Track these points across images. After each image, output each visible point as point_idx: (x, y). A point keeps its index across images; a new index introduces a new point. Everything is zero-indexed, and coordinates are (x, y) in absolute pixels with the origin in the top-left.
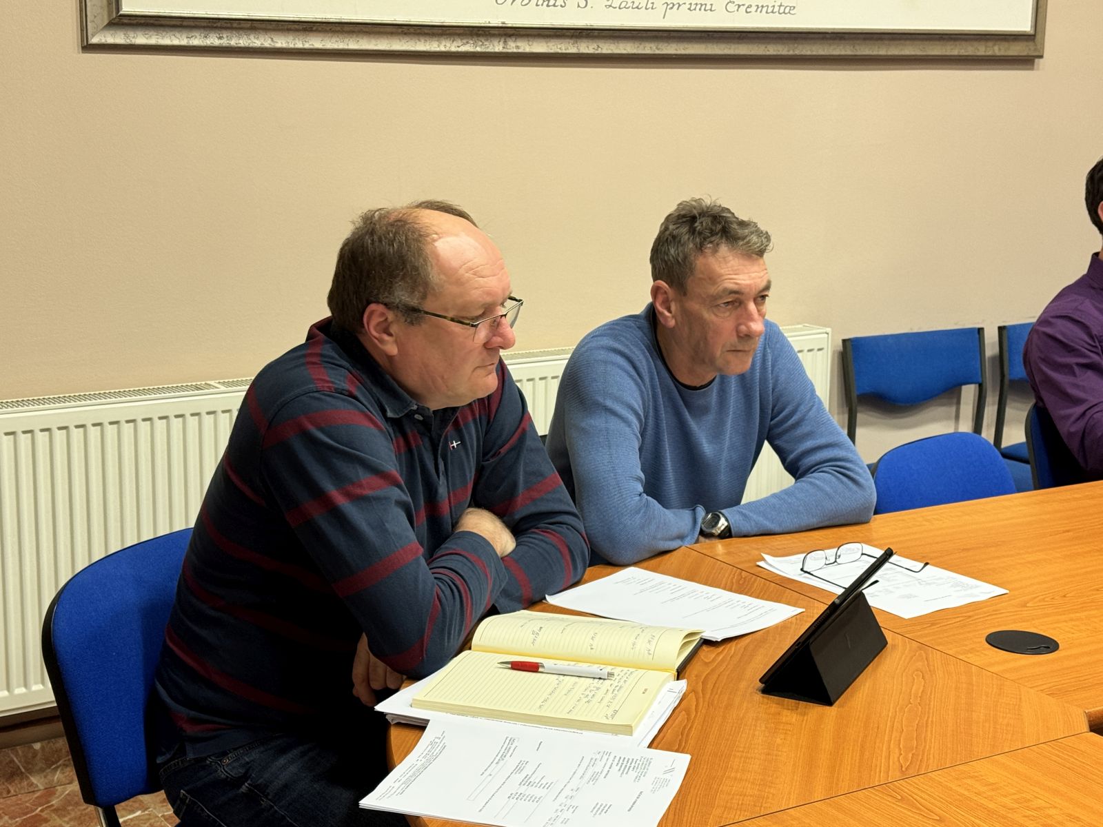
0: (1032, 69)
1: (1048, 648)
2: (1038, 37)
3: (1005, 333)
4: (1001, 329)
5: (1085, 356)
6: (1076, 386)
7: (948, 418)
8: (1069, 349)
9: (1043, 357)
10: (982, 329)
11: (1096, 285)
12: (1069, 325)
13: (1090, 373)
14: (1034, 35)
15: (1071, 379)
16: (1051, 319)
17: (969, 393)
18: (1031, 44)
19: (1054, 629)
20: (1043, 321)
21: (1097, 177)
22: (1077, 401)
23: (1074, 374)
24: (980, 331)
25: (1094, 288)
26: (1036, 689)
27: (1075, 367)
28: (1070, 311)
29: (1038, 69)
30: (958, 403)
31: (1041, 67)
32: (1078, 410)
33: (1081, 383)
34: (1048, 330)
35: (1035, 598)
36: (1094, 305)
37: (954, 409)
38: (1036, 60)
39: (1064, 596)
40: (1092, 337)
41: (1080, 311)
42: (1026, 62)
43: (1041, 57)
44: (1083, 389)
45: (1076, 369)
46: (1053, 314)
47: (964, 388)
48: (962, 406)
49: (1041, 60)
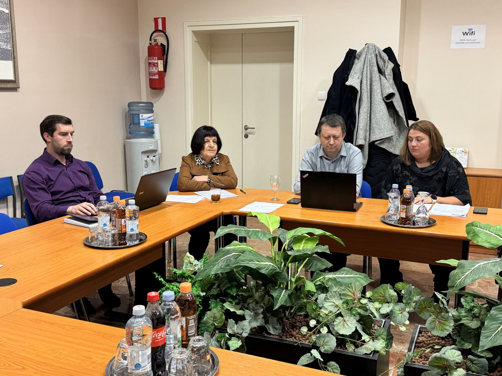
0: (17, 92)
1: (13, 282)
2: (17, 82)
3: (20, 177)
4: (18, 176)
5: (41, 186)
6: (37, 195)
7: (4, 208)
8: (35, 183)
9: (26, 184)
10: (12, 177)
11: (45, 160)
12: (35, 174)
13: (41, 191)
14: (15, 81)
15: (36, 193)
16: (30, 173)
17: (10, 198)
18: (14, 84)
19: (17, 275)
20: (27, 172)
21: (42, 125)
22: (37, 201)
23: (37, 192)
24: (11, 178)
25: (44, 161)
26: (6, 298)
27: (37, 189)
28: (36, 170)
29: (19, 92)
30: (7, 202)
31: (20, 91)
32: (36, 204)
33: (39, 195)
34: (29, 176)
35: (12, 266)
36: (44, 167)
37: (6, 204)
38: (18, 89)
39: (22, 264)
40: (43, 179)
41: (40, 170)
42: (15, 89)
43: (19, 88)
44: (39, 197)
45: (37, 190)
46: (30, 170)
47: (8, 197)
48: (9, 203)
49: (19, 89)
